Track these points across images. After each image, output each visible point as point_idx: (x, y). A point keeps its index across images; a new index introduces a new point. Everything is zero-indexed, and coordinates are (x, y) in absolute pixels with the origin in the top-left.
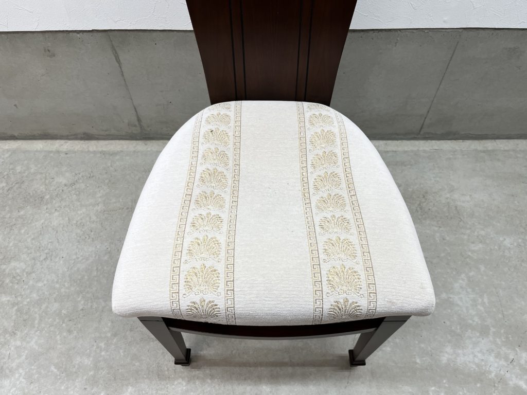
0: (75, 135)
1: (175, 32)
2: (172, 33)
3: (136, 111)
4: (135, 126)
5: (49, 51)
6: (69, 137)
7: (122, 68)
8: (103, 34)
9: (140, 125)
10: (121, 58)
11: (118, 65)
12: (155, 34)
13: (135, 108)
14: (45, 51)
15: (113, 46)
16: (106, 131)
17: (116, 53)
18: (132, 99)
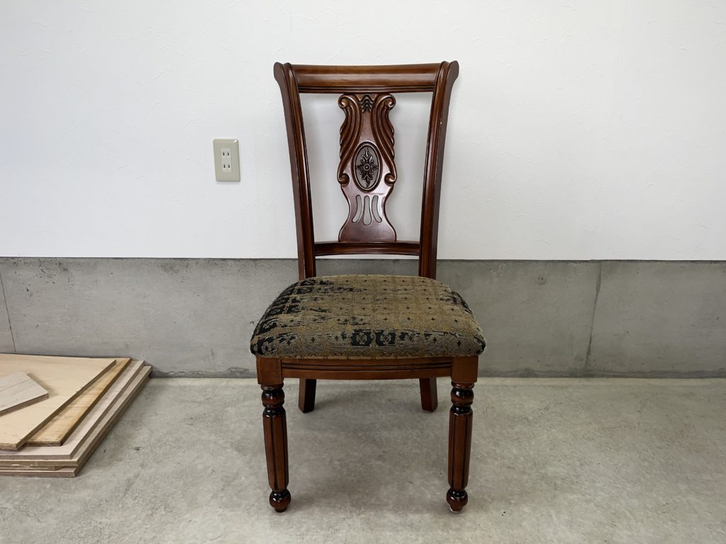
1: (659, 263)
2: (656, 263)
3: (590, 342)
4: (582, 360)
5: (542, 279)
9: (587, 358)
10: (601, 285)
11: (595, 292)
12: (640, 264)
13: (591, 339)
16: (549, 366)
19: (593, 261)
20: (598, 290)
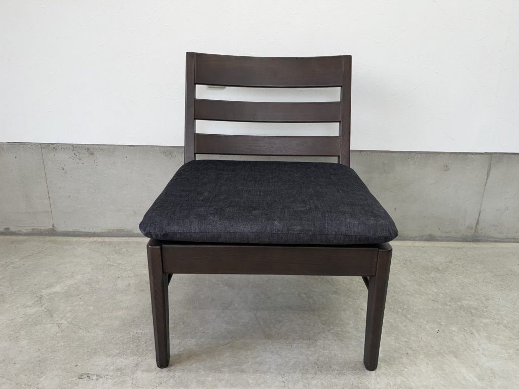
0: (422, 236)
6: (416, 239)
7: (488, 180)
8: (489, 156)
10: (491, 172)
14: (444, 167)
15: (491, 163)
17: (490, 169)
18: (481, 205)
19: (486, 153)
20: (488, 175)
